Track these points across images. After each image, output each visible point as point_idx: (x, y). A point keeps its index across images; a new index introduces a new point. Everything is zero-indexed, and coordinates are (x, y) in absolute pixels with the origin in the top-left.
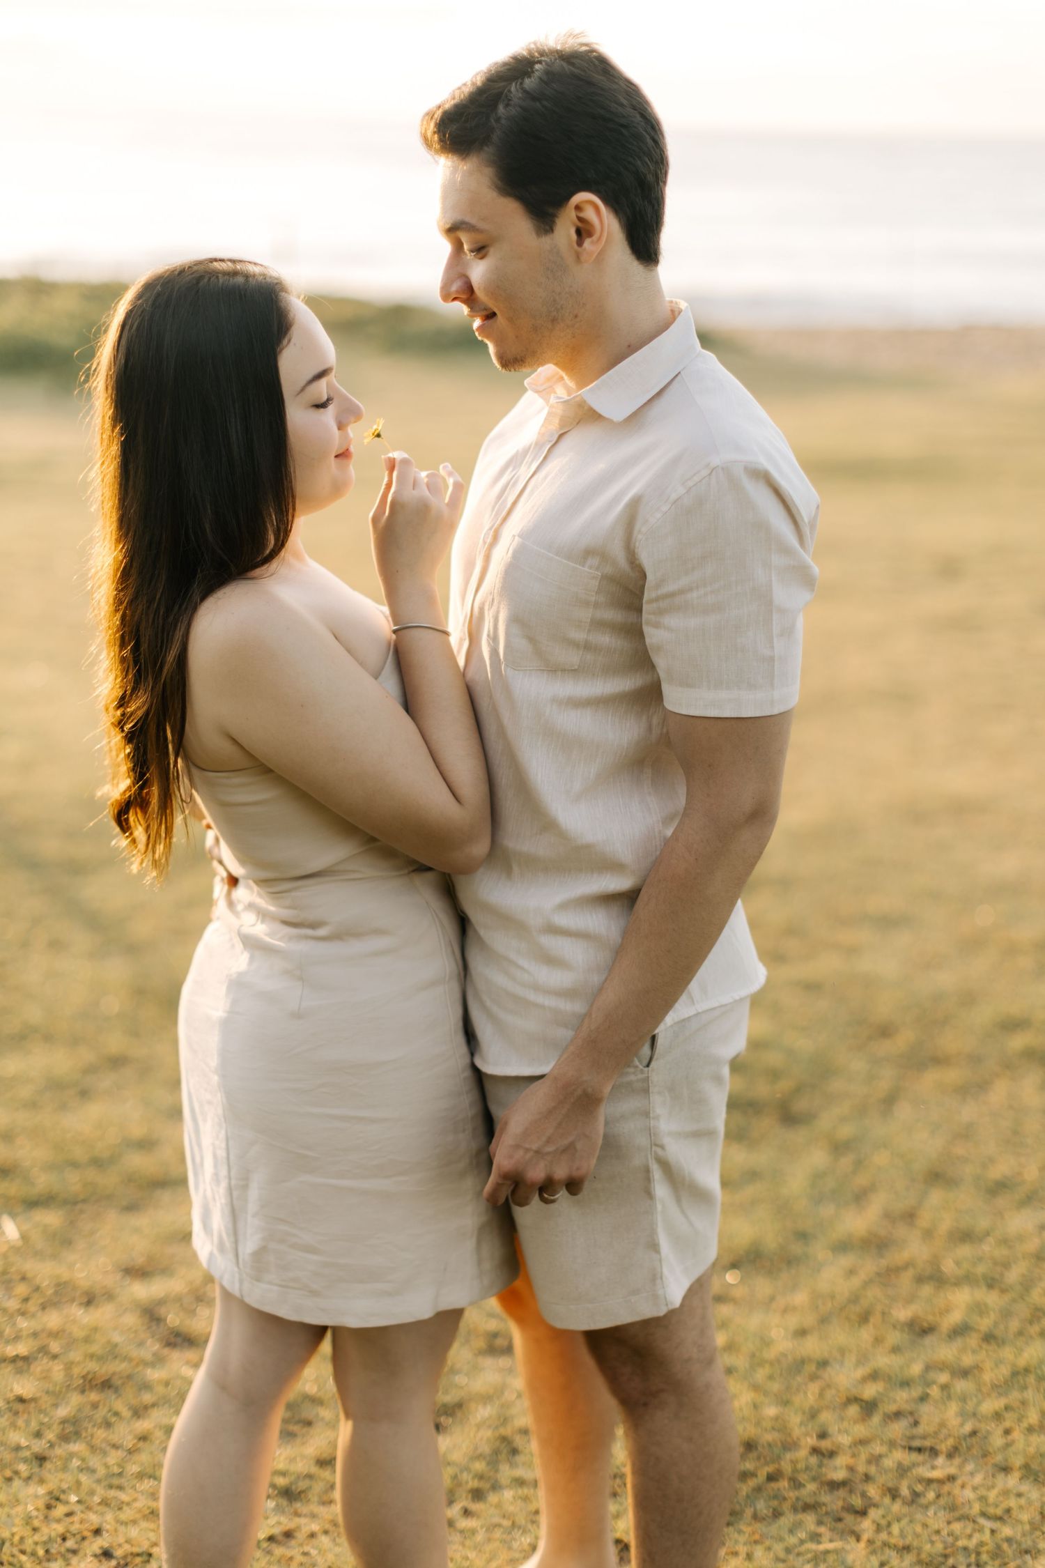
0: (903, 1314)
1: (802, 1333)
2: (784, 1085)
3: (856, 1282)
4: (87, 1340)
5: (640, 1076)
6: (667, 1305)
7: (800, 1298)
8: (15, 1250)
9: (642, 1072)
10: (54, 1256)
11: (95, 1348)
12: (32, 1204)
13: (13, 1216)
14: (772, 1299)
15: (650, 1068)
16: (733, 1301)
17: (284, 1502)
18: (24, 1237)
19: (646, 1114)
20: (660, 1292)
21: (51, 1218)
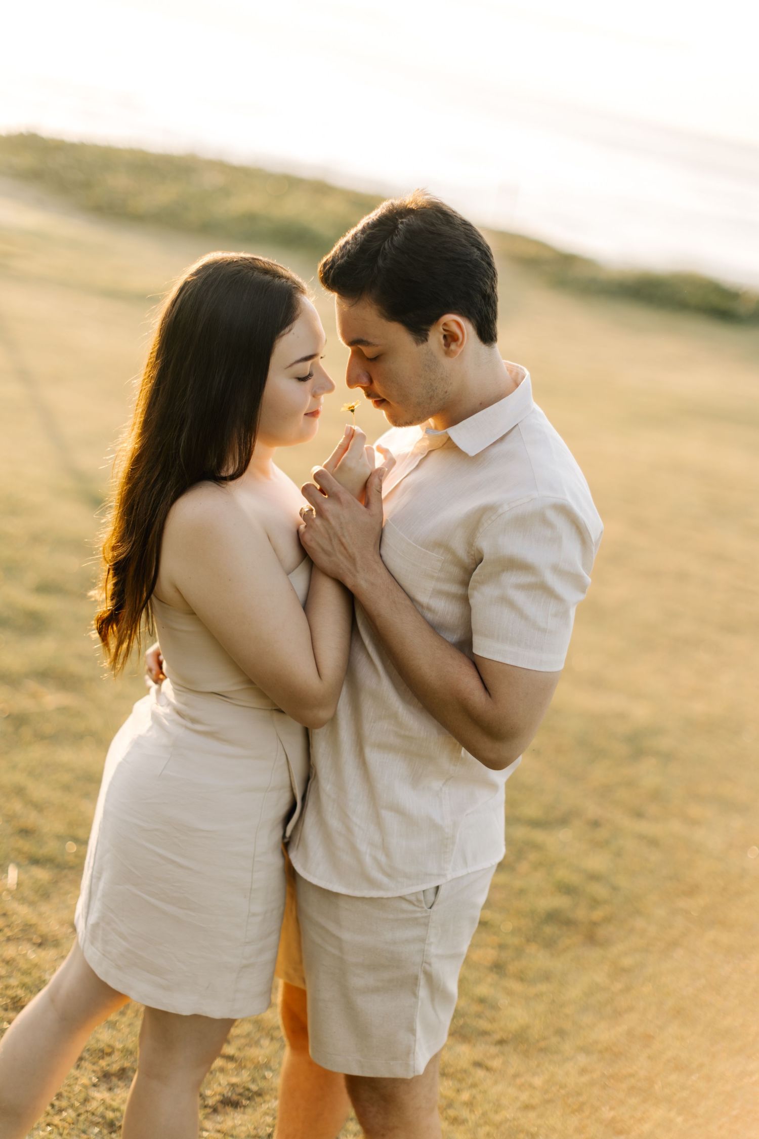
0: (607, 1113)
1: (527, 1107)
2: (598, 915)
3: (585, 1079)
4: (27, 973)
5: (424, 914)
6: (414, 1072)
7: (538, 1081)
8: (9, 891)
9: (426, 911)
10: (32, 904)
11: (27, 980)
12: (35, 861)
13: (19, 865)
14: (516, 1076)
15: (432, 910)
16: (488, 1069)
17: (105, 1131)
18: (19, 884)
19: (423, 940)
20: (411, 1063)
21: (42, 874)
